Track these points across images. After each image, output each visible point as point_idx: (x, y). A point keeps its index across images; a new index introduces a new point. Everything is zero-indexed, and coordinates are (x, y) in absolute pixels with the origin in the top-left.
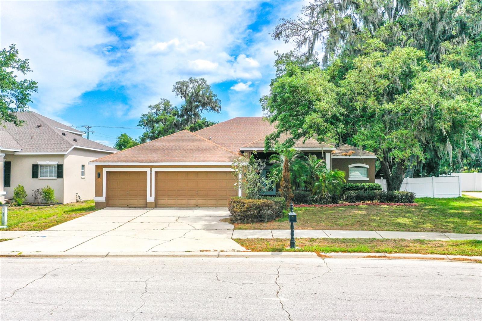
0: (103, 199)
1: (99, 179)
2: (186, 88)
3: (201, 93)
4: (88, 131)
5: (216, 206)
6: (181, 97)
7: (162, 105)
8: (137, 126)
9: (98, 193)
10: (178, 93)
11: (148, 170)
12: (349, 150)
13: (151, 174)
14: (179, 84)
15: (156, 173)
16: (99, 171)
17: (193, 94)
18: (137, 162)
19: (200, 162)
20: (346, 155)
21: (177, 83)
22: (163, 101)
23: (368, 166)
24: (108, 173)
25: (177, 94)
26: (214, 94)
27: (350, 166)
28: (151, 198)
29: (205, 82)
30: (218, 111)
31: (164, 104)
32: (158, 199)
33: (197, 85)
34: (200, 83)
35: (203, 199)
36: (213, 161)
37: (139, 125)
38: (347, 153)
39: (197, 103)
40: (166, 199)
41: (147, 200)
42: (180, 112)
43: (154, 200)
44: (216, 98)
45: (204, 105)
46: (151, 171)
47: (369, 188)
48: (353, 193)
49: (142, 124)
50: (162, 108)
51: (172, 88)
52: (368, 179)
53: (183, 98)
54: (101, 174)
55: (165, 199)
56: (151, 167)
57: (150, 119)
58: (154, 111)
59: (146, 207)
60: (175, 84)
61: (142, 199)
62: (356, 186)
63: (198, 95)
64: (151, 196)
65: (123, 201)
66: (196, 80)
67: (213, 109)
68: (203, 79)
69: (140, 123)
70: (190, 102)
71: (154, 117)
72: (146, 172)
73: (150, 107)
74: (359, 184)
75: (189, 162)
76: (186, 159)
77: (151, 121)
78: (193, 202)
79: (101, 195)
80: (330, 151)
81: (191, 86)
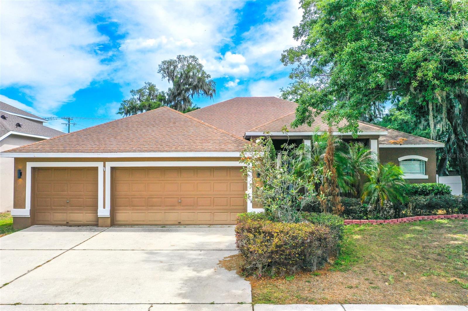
0: (25, 212)
1: (20, 180)
2: (174, 69)
3: (191, 74)
4: (69, 123)
5: (211, 222)
6: (169, 80)
7: (147, 91)
8: (117, 114)
9: (19, 203)
10: (165, 75)
11: (100, 165)
12: (397, 136)
13: (104, 172)
14: (165, 64)
15: (113, 169)
16: (20, 167)
17: (182, 75)
18: (82, 152)
19: (184, 151)
20: (395, 143)
21: (163, 62)
22: (148, 85)
23: (426, 159)
24: (34, 169)
25: (164, 77)
26: (207, 74)
27: (400, 159)
28: (104, 211)
29: (196, 60)
30: (211, 95)
31: (148, 89)
32: (118, 211)
33: (187, 64)
34: (190, 62)
35: (189, 211)
36: (206, 151)
37: (119, 113)
38: (395, 141)
39: (187, 86)
40: (130, 212)
41: (98, 214)
42: (167, 97)
43: (109, 214)
44: (209, 79)
45: (195, 88)
46: (104, 166)
47: (433, 190)
48: (423, 200)
49: (123, 112)
50: (146, 93)
51: (158, 68)
52: (427, 177)
53: (171, 82)
54: (22, 171)
55: (128, 211)
56: (104, 160)
57: (132, 106)
58: (137, 97)
59: (97, 225)
60: (160, 63)
61: (90, 212)
62: (414, 187)
63: (188, 76)
64: (104, 207)
65: (59, 216)
66: (185, 58)
67: (206, 93)
68: (193, 57)
69: (120, 110)
70: (178, 85)
71: (138, 104)
72: (96, 169)
73: (132, 92)
74: (417, 185)
75: (167, 151)
76: (161, 147)
77: (133, 109)
78: (173, 216)
79: (23, 206)
80: (376, 137)
81: (179, 66)
